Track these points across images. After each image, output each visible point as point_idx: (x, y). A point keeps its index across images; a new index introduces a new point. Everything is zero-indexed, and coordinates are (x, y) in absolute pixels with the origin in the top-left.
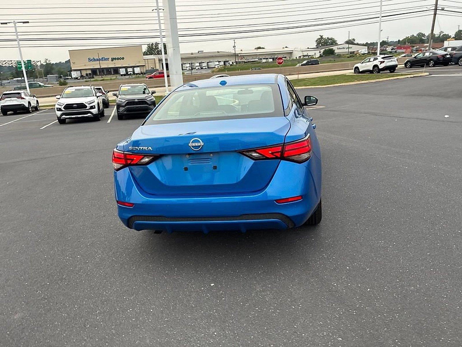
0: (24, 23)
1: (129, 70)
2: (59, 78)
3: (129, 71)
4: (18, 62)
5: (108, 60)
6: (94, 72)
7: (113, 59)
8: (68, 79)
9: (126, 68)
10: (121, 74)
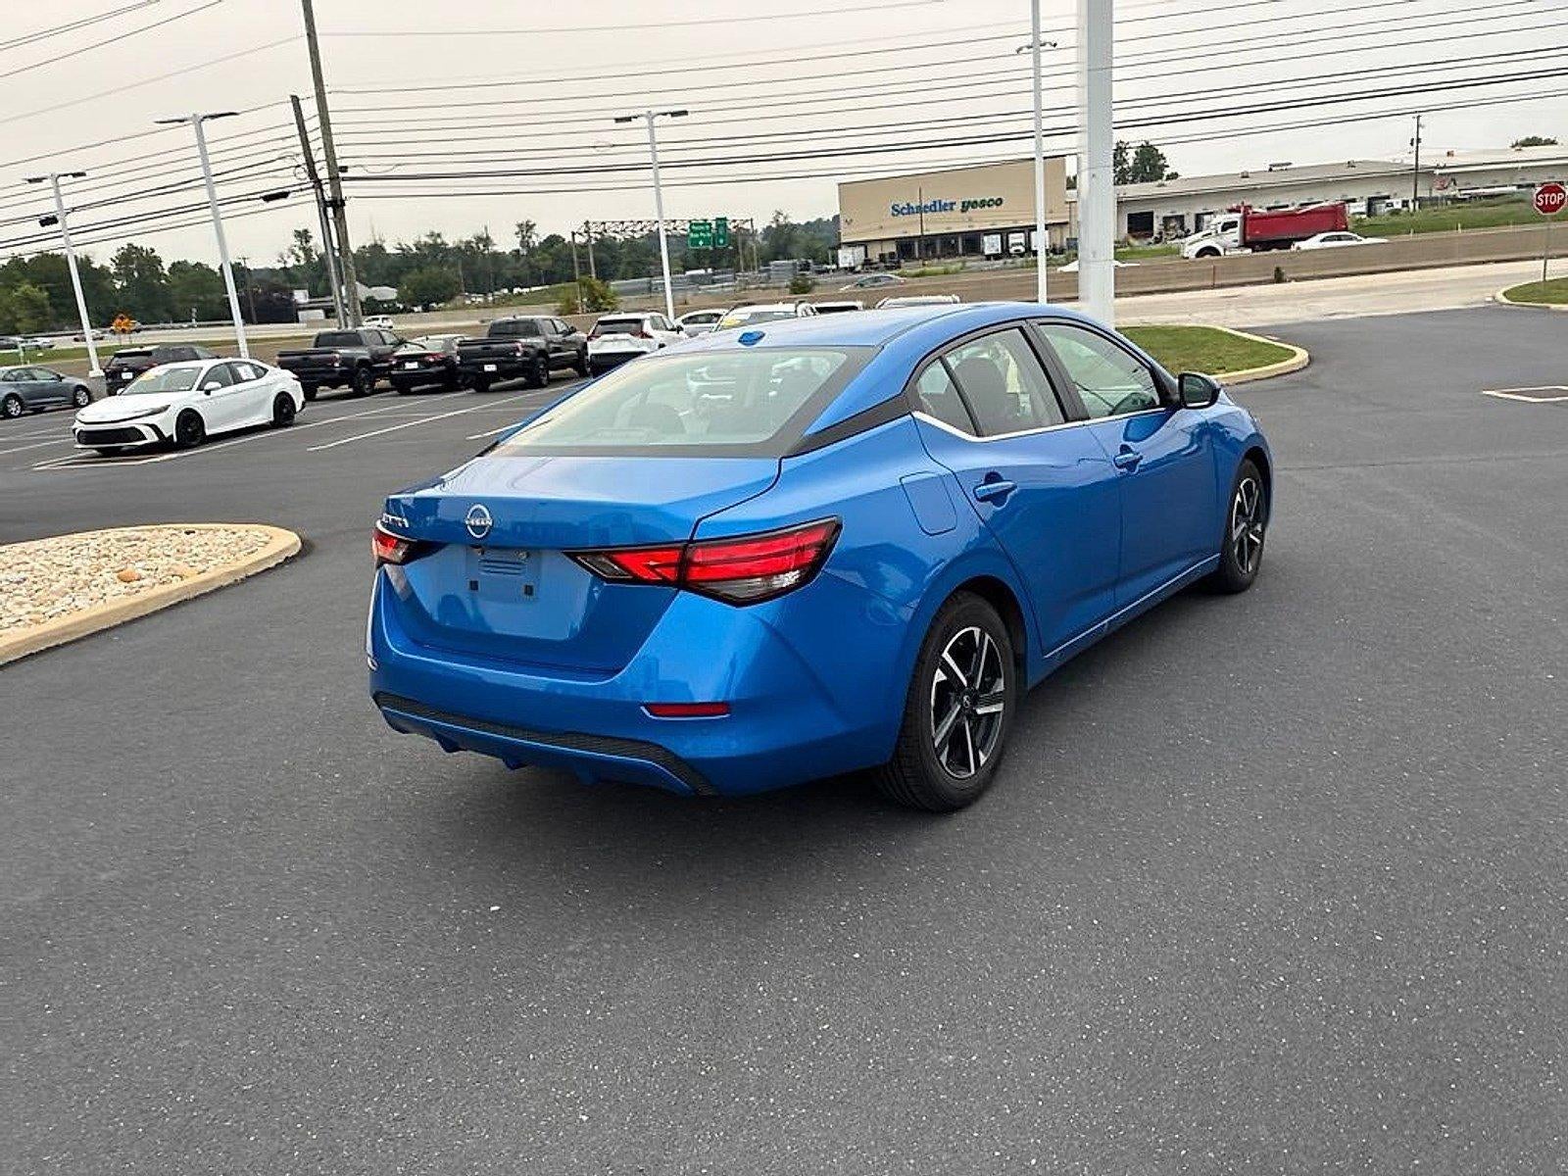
0: (674, 114)
1: (1016, 238)
2: (801, 270)
3: (1013, 245)
4: (692, 225)
5: (952, 209)
6: (905, 248)
7: (965, 207)
8: (827, 271)
9: (1005, 233)
10: (987, 252)
